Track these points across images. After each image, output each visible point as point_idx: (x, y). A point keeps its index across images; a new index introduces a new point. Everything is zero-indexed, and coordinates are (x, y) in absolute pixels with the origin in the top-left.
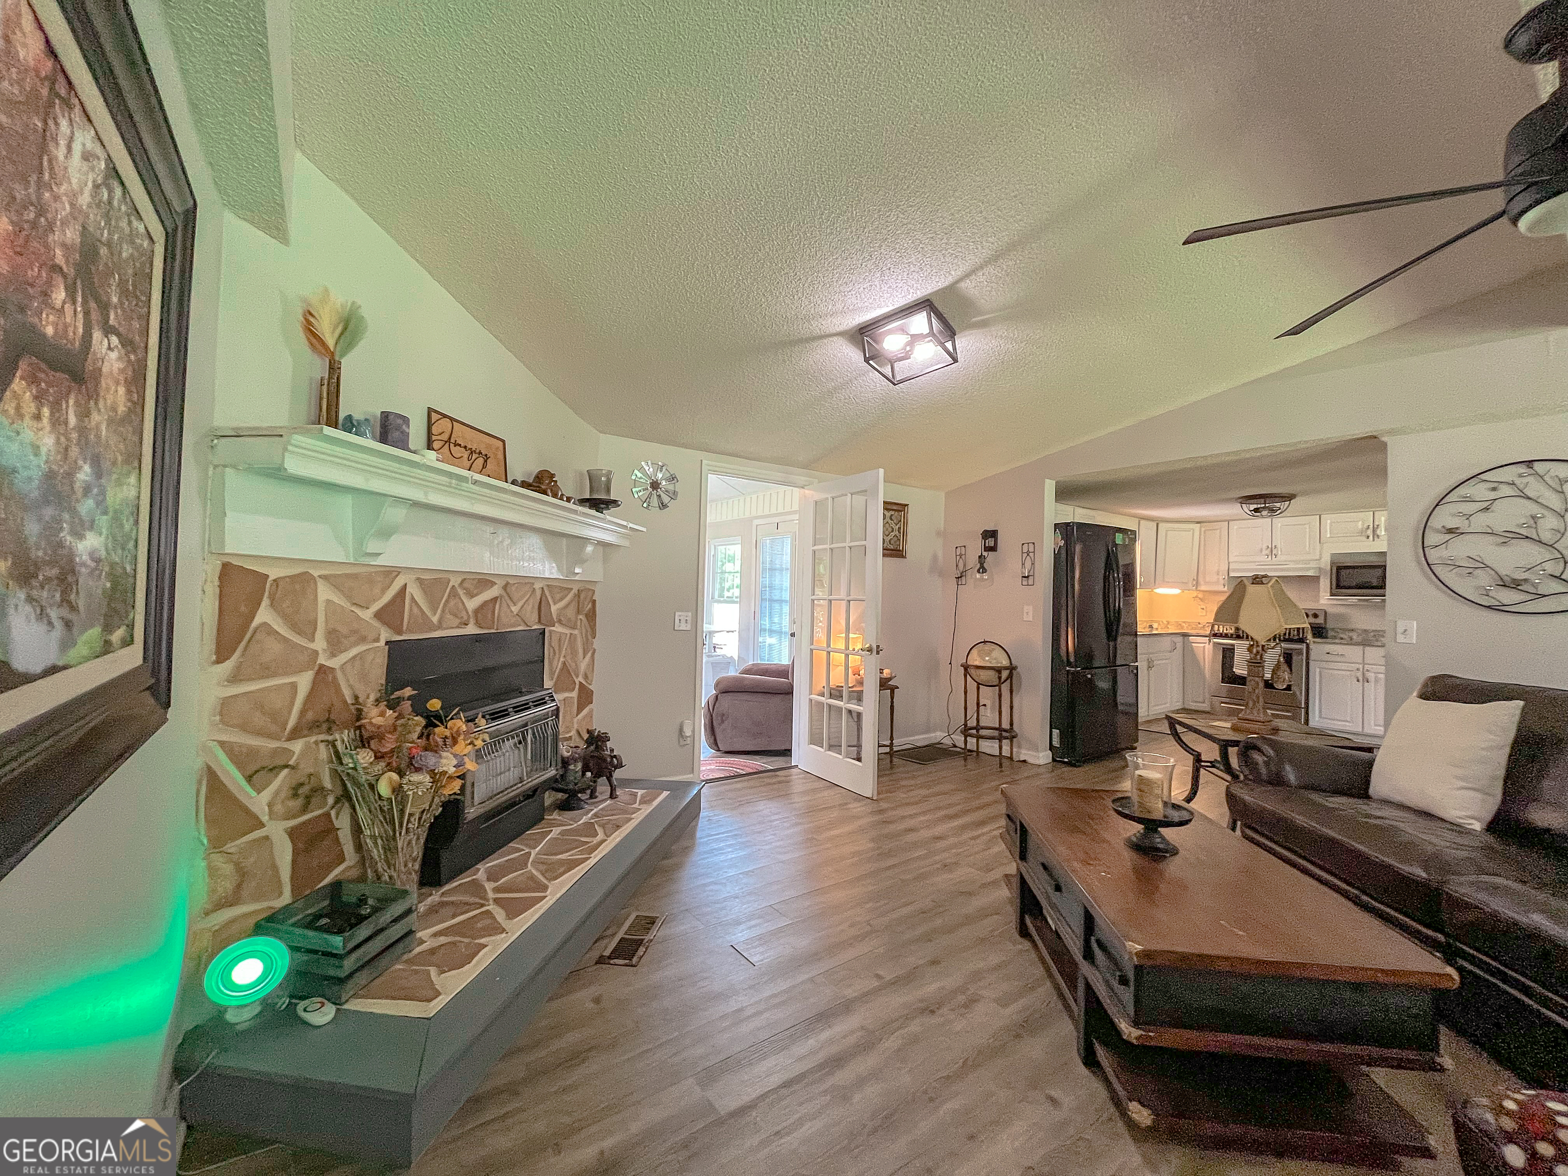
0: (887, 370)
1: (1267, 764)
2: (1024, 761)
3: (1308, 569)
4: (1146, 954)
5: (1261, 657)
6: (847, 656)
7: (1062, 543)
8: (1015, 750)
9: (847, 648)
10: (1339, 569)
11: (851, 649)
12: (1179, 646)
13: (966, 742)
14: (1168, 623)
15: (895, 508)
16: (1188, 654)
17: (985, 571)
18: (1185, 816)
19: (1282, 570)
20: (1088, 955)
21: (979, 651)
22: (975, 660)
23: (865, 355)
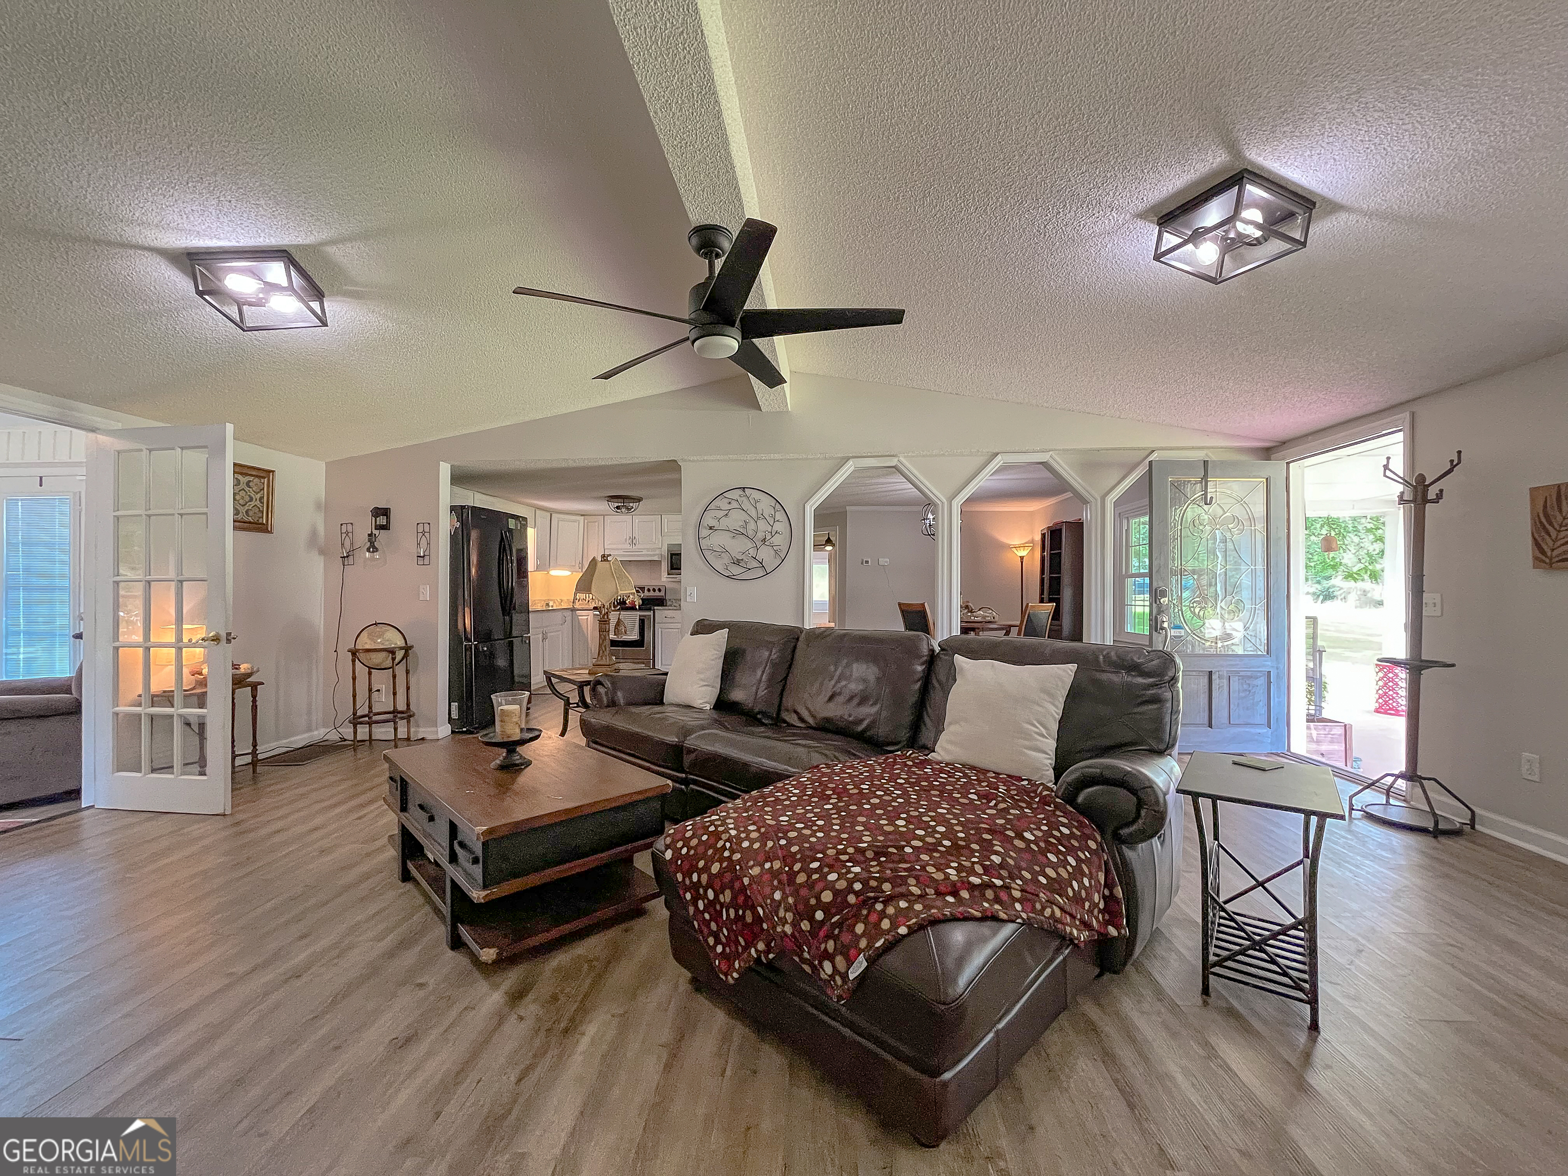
0: (233, 312)
1: (606, 693)
2: (423, 739)
3: (654, 555)
4: (490, 831)
5: (608, 617)
6: (179, 650)
7: (458, 525)
8: (412, 730)
9: (179, 639)
10: (672, 555)
11: (185, 640)
12: (569, 619)
13: (355, 733)
14: (562, 601)
15: (254, 473)
16: (576, 626)
17: (376, 550)
18: (537, 733)
19: (638, 556)
20: (453, 858)
21: (369, 634)
22: (365, 642)
23: (197, 287)
